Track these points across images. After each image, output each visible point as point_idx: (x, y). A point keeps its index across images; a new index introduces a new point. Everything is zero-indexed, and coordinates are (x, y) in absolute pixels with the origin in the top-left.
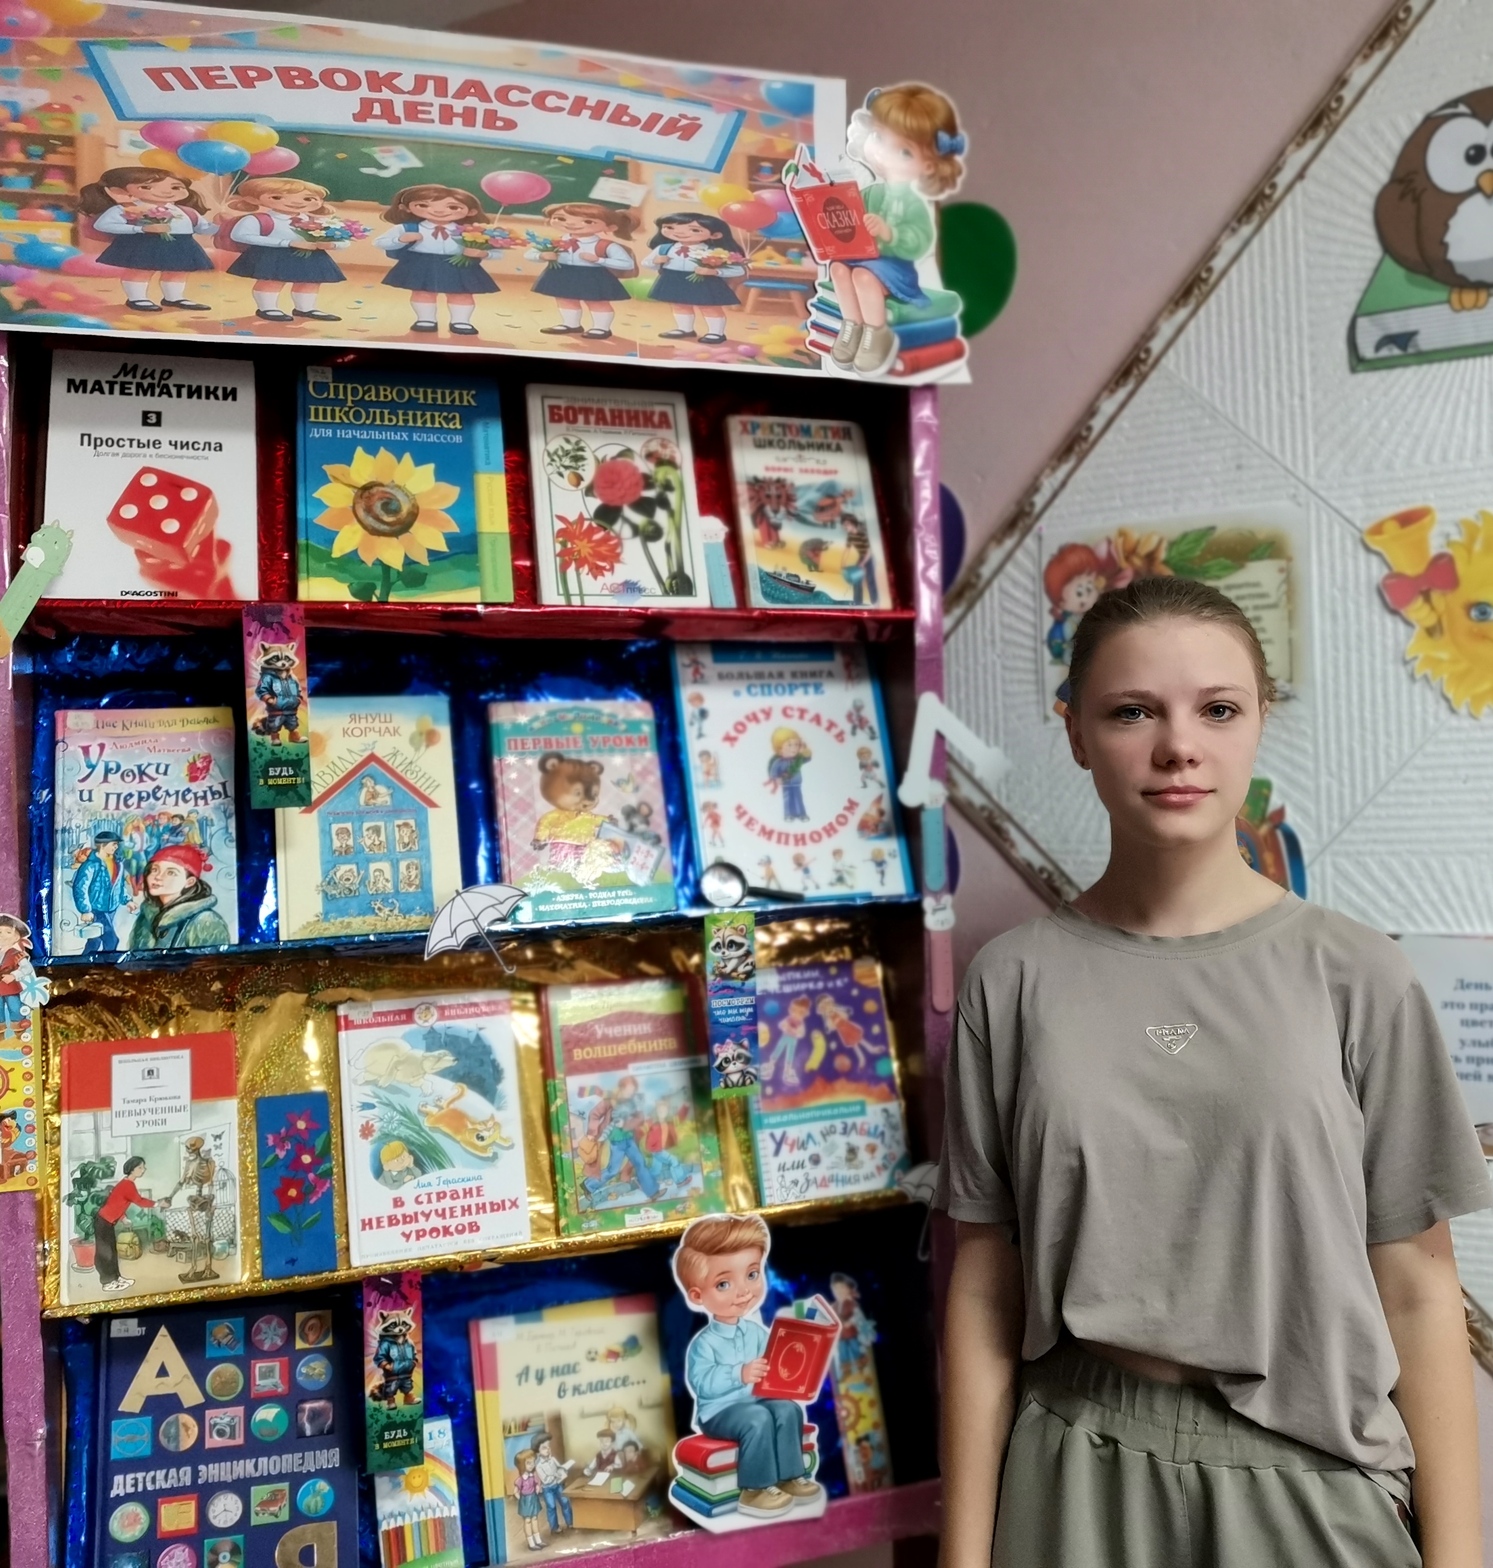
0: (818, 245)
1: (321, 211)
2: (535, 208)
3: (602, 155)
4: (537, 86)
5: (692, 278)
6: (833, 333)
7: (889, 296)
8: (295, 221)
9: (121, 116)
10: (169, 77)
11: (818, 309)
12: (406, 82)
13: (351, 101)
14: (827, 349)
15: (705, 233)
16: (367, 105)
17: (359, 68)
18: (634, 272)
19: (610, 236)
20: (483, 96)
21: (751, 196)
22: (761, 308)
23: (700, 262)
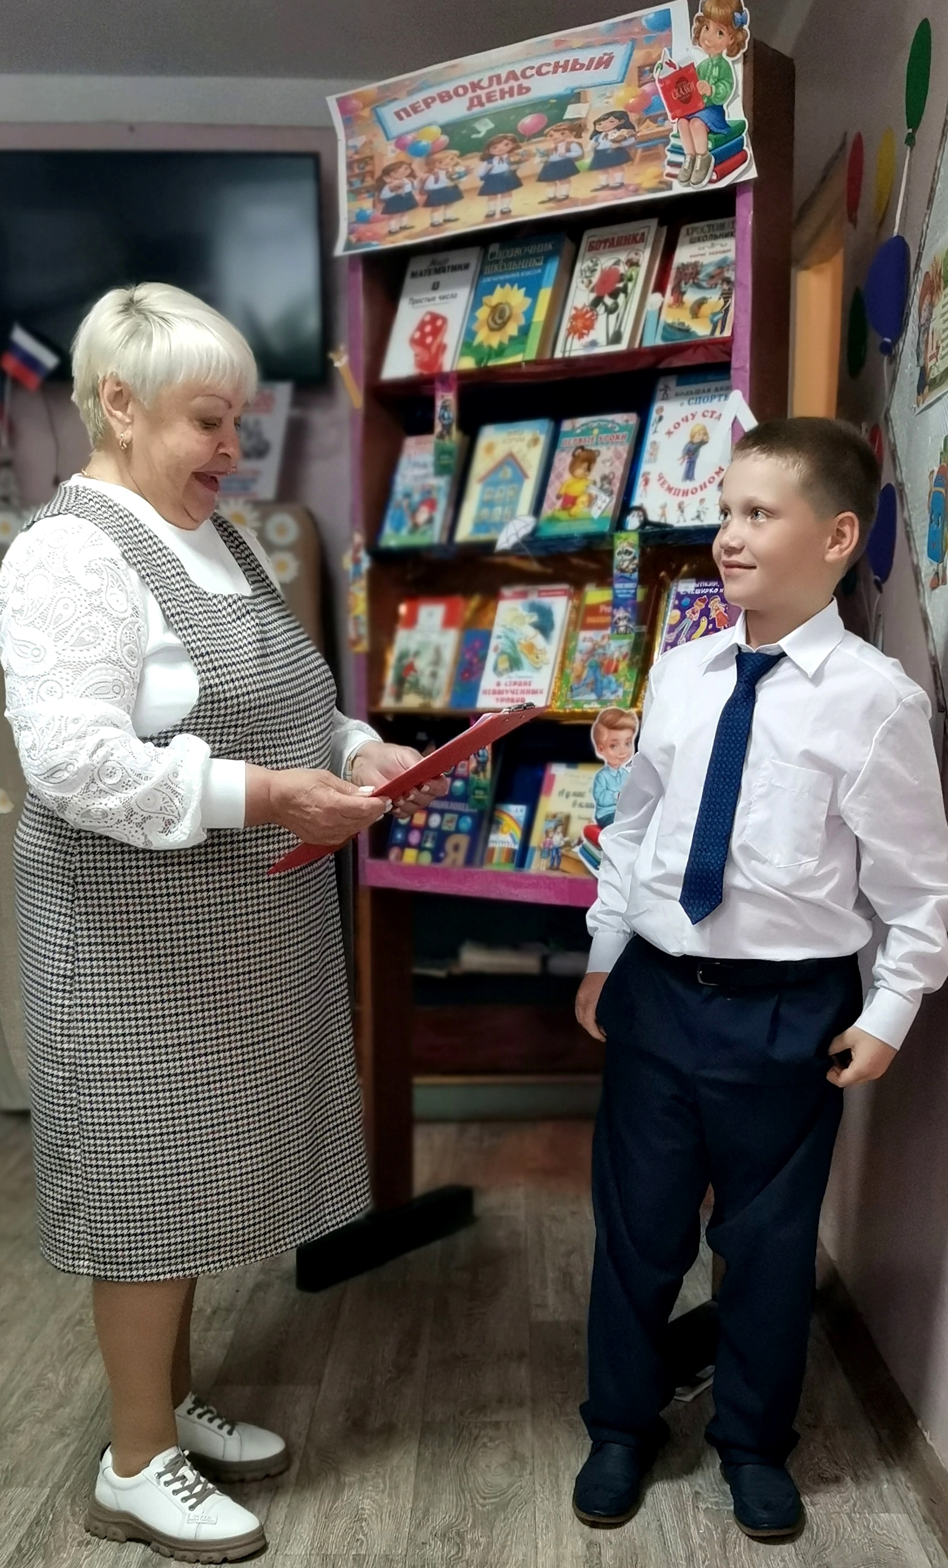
0: (671, 111)
1: (457, 164)
2: (540, 133)
3: (569, 92)
4: (536, 63)
5: (609, 151)
6: (678, 165)
7: (710, 132)
8: (447, 172)
9: (388, 139)
10: (403, 114)
11: (671, 151)
12: (485, 83)
13: (464, 101)
14: (674, 176)
15: (617, 122)
16: (471, 100)
17: (466, 82)
18: (581, 157)
19: (573, 139)
20: (516, 78)
21: (639, 91)
22: (645, 159)
23: (614, 141)
